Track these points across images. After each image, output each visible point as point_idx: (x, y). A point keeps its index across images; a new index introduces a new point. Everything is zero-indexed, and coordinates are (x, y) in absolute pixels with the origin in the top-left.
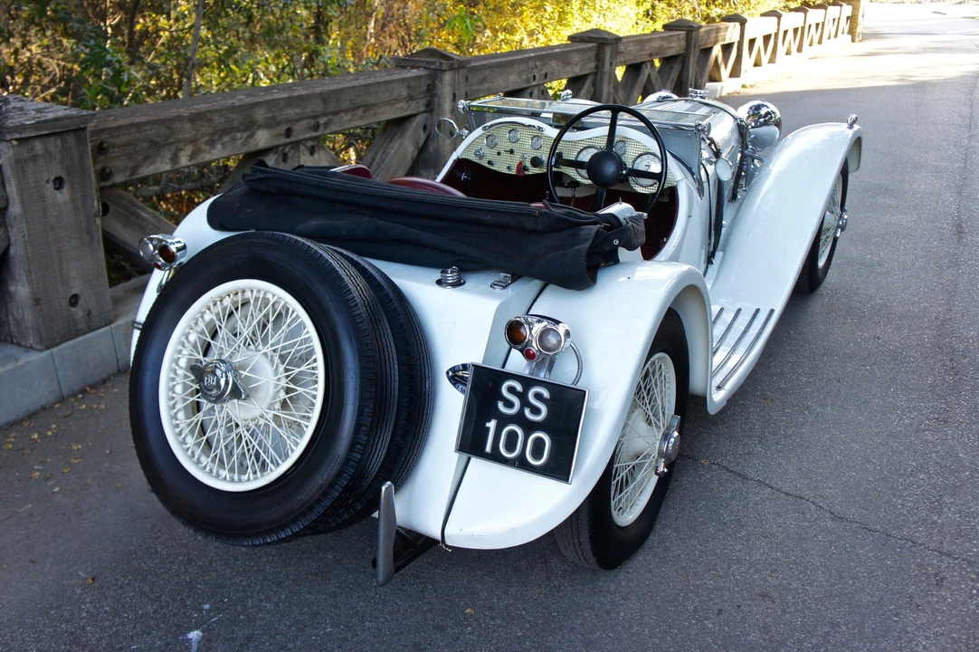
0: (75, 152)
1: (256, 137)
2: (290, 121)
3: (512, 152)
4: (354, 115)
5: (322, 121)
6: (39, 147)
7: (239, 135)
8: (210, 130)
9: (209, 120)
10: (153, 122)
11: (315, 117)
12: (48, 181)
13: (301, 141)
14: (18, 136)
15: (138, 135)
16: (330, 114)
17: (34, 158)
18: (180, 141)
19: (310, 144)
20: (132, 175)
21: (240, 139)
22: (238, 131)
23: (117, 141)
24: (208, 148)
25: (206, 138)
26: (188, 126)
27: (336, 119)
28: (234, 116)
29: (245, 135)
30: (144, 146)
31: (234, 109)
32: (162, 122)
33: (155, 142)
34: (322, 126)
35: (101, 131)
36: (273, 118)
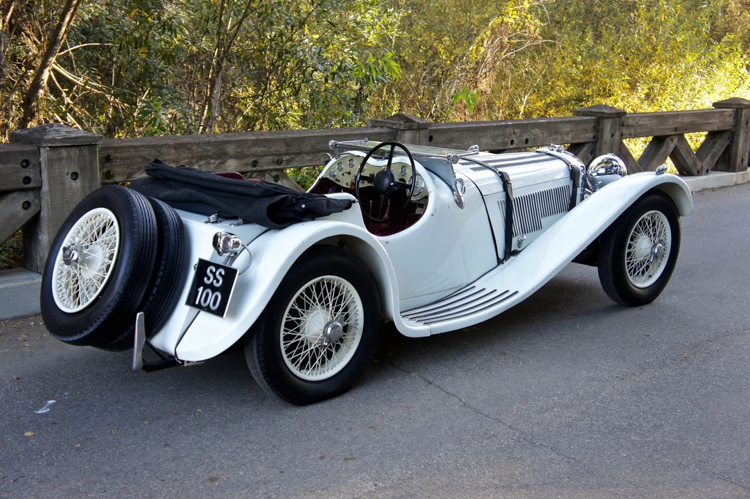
0: (88, 158)
1: (227, 164)
2: (257, 156)
3: (349, 173)
4: (315, 156)
5: (285, 158)
6: (64, 153)
7: (213, 161)
8: (190, 155)
9: (189, 149)
10: (147, 146)
11: (279, 155)
12: (68, 174)
13: (267, 171)
14: (50, 145)
15: (135, 153)
16: (292, 154)
17: (60, 159)
18: (165, 160)
19: (274, 173)
20: (128, 177)
21: (214, 164)
22: (212, 159)
23: (119, 155)
25: (186, 161)
26: (173, 151)
27: (298, 158)
28: (210, 148)
29: (218, 162)
30: (139, 160)
31: (209, 143)
32: (153, 147)
33: (148, 159)
34: (285, 162)
35: (108, 148)
36: (242, 152)
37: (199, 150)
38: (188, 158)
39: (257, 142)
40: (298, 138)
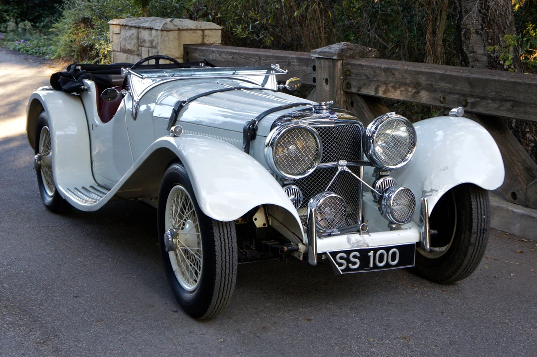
0: (332, 69)
1: (420, 94)
6: (322, 63)
7: (410, 89)
8: (394, 80)
9: (393, 74)
11: (464, 95)
15: (362, 71)
17: (321, 67)
18: (379, 81)
20: (359, 90)
21: (411, 92)
22: (409, 87)
23: (354, 71)
24: (393, 90)
25: (392, 84)
26: (383, 74)
28: (407, 76)
29: (414, 91)
30: (364, 77)
31: (406, 71)
32: (371, 67)
33: (369, 78)
34: (470, 104)
35: (348, 64)
36: (431, 85)
37: (400, 76)
38: (393, 82)
39: (443, 77)
40: (482, 79)
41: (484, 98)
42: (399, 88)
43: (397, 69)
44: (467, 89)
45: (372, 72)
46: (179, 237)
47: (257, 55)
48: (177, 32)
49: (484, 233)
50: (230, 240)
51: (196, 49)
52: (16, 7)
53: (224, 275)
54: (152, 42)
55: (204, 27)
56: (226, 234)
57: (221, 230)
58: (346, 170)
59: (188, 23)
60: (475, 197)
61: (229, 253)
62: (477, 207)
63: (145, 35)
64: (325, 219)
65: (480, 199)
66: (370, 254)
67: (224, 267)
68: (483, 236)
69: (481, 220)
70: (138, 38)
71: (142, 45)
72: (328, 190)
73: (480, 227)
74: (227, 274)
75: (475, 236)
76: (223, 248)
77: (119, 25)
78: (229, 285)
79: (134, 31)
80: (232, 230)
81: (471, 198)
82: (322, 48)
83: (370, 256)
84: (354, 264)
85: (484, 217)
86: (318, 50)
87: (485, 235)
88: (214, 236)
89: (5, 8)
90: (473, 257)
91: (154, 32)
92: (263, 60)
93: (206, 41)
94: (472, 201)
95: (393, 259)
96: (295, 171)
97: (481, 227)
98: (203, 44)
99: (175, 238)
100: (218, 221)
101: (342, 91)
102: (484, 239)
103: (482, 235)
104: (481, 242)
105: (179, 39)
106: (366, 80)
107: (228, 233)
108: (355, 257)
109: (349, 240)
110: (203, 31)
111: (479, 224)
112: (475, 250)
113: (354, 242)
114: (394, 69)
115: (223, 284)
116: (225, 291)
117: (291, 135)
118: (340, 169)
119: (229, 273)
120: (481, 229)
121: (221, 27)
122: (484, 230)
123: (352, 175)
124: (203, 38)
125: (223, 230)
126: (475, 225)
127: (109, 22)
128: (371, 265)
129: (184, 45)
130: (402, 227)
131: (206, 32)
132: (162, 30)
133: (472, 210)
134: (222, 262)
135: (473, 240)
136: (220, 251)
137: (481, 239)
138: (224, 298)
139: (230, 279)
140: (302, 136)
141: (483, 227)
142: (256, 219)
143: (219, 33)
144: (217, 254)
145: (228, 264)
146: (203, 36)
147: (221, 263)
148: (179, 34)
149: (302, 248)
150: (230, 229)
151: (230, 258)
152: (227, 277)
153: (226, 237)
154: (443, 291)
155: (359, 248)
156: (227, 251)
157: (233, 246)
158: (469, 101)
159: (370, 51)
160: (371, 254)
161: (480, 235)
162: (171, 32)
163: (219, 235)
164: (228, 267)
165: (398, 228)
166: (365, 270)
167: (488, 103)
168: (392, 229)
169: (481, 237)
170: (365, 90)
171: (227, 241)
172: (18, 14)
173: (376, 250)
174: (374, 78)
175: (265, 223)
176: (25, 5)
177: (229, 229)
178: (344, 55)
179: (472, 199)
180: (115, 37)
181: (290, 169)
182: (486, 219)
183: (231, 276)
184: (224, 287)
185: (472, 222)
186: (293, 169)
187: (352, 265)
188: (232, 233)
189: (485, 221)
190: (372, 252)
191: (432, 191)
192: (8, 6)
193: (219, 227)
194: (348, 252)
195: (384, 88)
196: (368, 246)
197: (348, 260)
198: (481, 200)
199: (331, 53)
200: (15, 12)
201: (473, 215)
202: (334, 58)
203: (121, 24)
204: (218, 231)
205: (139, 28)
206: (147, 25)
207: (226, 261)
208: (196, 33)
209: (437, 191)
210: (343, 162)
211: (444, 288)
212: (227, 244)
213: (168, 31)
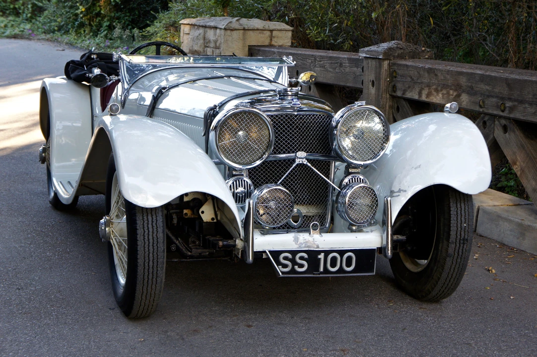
0: (378, 70)
1: (461, 98)
2: (484, 95)
5: (509, 104)
7: (451, 92)
11: (502, 99)
12: (370, 81)
13: (496, 116)
15: (407, 72)
16: (515, 100)
17: (368, 68)
18: (422, 83)
20: (403, 94)
21: (452, 95)
22: (451, 89)
23: (399, 72)
24: (435, 93)
25: (434, 87)
26: (427, 75)
28: (448, 77)
30: (409, 79)
31: (448, 72)
32: (416, 68)
33: (413, 80)
34: (507, 109)
35: (394, 64)
36: (472, 88)
37: (442, 78)
38: (435, 84)
39: (483, 79)
40: (520, 80)
41: (521, 102)
42: (441, 90)
43: (439, 69)
44: (505, 92)
45: (416, 73)
46: (113, 226)
47: (313, 55)
48: (242, 31)
49: (464, 244)
50: (155, 230)
51: (259, 50)
52: (128, 14)
53: (147, 268)
54: (216, 42)
55: (272, 27)
56: (150, 223)
57: (145, 218)
58: (305, 163)
59: (256, 23)
60: (455, 202)
61: (153, 243)
62: (457, 213)
63: (211, 34)
64: (268, 214)
65: (460, 205)
66: (319, 257)
67: (147, 258)
68: (463, 247)
69: (461, 229)
70: (204, 38)
71: (207, 45)
72: (281, 183)
73: (459, 237)
74: (151, 266)
75: (453, 246)
76: (146, 237)
77: (188, 24)
78: (154, 279)
79: (201, 31)
80: (158, 218)
81: (450, 202)
82: (371, 47)
83: (320, 259)
84: (301, 266)
85: (465, 225)
86: (366, 49)
87: (465, 246)
88: (137, 224)
89: (117, 15)
90: (452, 270)
91: (218, 31)
92: (318, 61)
93: (273, 43)
94: (451, 206)
95: (349, 265)
96: (241, 160)
97: (461, 237)
98: (271, 46)
99: (109, 226)
100: (142, 208)
101: (388, 95)
102: (464, 251)
103: (462, 245)
104: (460, 253)
105: (244, 39)
106: (410, 81)
107: (152, 222)
108: (302, 258)
109: (296, 240)
110: (271, 31)
111: (459, 233)
112: (454, 263)
113: (302, 241)
114: (437, 70)
115: (146, 277)
116: (150, 286)
117: (238, 120)
118: (298, 161)
119: (153, 266)
120: (460, 239)
121: (291, 28)
122: (464, 239)
123: (311, 168)
124: (271, 40)
125: (147, 217)
126: (453, 233)
127: (180, 22)
128: (322, 269)
129: (249, 46)
130: (364, 230)
131: (274, 33)
132: (225, 29)
133: (450, 217)
134: (145, 252)
135: (451, 251)
136: (143, 241)
137: (461, 250)
138: (149, 294)
139: (155, 272)
140: (251, 121)
141: (463, 236)
142: (203, 212)
143: (290, 34)
144: (139, 243)
145: (151, 255)
146: (271, 37)
147: (143, 254)
148: (244, 35)
149: (239, 244)
150: (156, 217)
151: (154, 250)
152: (151, 270)
153: (150, 226)
154: (421, 308)
155: (307, 249)
156: (151, 241)
157: (158, 237)
158: (507, 105)
159: (423, 51)
160: (322, 256)
161: (460, 245)
162: (235, 32)
163: (142, 223)
164: (151, 259)
165: (359, 230)
166: (314, 274)
167: (525, 108)
168: (352, 231)
169: (461, 248)
170: (409, 93)
171: (151, 230)
172: (129, 21)
173: (327, 253)
174: (418, 79)
175: (214, 217)
176: (137, 13)
177: (154, 217)
178: (391, 54)
179: (451, 204)
180: (186, 37)
181: (236, 157)
182: (467, 228)
183: (155, 269)
184: (148, 281)
185: (450, 230)
186: (240, 158)
187: (299, 267)
188: (158, 222)
189: (466, 230)
190: (323, 254)
191: (400, 191)
192: (119, 13)
193: (143, 214)
194: (294, 253)
195: (427, 90)
196: (318, 247)
197: (293, 261)
198: (463, 205)
199: (377, 52)
200: (127, 19)
201: (451, 222)
202: (380, 57)
203: (190, 23)
204: (141, 218)
205: (205, 27)
206: (212, 24)
207: (149, 253)
208: (263, 33)
209: (405, 191)
210: (301, 154)
211: (424, 306)
212: (151, 233)
213: (232, 30)
